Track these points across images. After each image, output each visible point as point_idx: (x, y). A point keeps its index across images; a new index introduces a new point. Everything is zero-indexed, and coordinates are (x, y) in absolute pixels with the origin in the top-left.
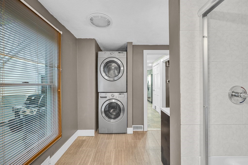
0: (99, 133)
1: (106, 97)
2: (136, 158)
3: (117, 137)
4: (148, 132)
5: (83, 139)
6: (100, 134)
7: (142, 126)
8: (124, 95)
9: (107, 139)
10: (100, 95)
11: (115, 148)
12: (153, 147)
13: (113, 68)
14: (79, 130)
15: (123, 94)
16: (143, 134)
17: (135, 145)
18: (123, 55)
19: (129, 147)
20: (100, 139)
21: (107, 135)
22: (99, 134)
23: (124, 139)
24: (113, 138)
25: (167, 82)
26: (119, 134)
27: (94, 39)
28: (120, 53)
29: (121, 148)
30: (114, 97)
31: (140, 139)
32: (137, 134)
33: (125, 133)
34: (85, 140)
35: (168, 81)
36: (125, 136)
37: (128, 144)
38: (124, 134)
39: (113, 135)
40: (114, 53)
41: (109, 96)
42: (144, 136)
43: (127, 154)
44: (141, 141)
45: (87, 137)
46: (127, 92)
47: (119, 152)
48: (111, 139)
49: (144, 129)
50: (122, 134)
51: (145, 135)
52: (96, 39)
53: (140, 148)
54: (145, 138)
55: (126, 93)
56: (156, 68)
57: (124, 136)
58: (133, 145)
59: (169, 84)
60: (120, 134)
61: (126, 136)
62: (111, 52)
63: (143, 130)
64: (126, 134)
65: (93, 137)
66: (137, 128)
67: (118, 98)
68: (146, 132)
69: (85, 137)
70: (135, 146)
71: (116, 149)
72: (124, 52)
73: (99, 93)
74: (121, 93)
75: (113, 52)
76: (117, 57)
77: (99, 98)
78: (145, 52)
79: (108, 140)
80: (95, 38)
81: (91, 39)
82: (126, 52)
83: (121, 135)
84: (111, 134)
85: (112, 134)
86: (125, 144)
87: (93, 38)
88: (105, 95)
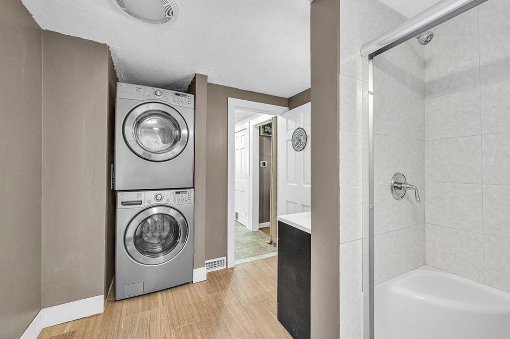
0: (116, 301)
1: (140, 203)
2: (230, 332)
3: (171, 297)
4: (236, 269)
5: (65, 332)
6: (120, 303)
7: (225, 258)
8: (187, 195)
9: (144, 310)
10: (121, 197)
11: (173, 325)
12: (256, 297)
13: (157, 129)
14: (45, 309)
15: (186, 192)
16: (227, 274)
17: (218, 304)
18: (187, 101)
19: (206, 313)
20: (124, 315)
21: (140, 300)
22: (116, 303)
23: (190, 299)
24: (161, 303)
25: (261, 166)
26: (173, 289)
27: (105, 45)
28: (178, 95)
29: (188, 322)
30: (163, 202)
31: (225, 287)
32: (215, 278)
33: (188, 283)
34: (74, 332)
35: (262, 162)
36: (190, 291)
37: (203, 307)
38: (186, 286)
39: (159, 295)
40: (165, 92)
41: (148, 198)
42: (232, 280)
43: (207, 330)
44: (229, 291)
45: (77, 322)
46: (193, 188)
47: (186, 331)
48: (157, 305)
49: (227, 265)
50: (180, 287)
51: (233, 277)
52: (113, 47)
53: (230, 308)
54: (234, 282)
55: (193, 190)
56: (240, 137)
57: (186, 289)
58: (214, 306)
59: (264, 169)
60: (177, 288)
61: (192, 289)
62: (156, 89)
63: (225, 267)
64: (190, 285)
65: (100, 317)
66: (213, 264)
67: (171, 203)
68: (232, 269)
69: (69, 324)
70: (220, 307)
71: (177, 328)
72: (188, 95)
73: (119, 194)
74: (178, 190)
75: (161, 89)
76: (171, 103)
77: (119, 205)
78: (232, 101)
79: (148, 313)
80: (108, 44)
81: (94, 42)
82: (193, 96)
83: (180, 290)
84: (152, 295)
85: (156, 294)
86: (195, 308)
87: (102, 42)
88: (138, 197)
